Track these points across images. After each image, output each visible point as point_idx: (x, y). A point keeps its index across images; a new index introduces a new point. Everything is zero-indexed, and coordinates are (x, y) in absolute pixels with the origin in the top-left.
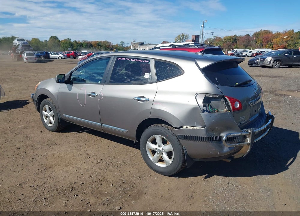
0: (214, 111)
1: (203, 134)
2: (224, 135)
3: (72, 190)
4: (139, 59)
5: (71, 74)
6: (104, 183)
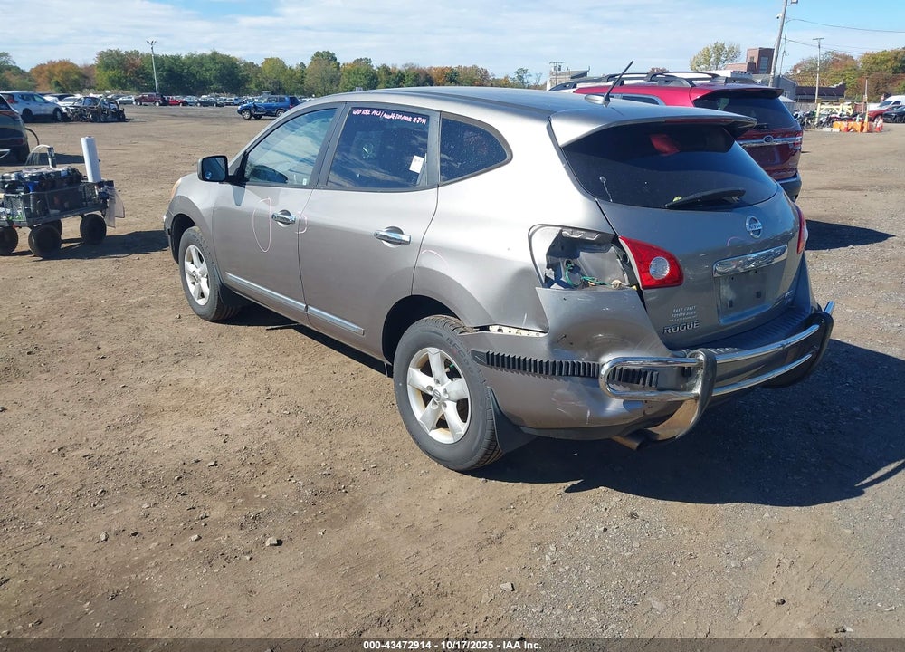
0: (585, 284)
1: (541, 352)
2: (607, 362)
3: (179, 479)
4: (403, 113)
5: (245, 156)
6: (271, 470)
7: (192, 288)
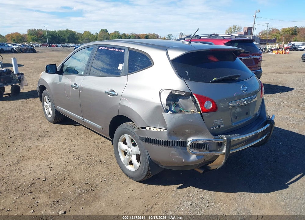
0: (181, 111)
1: (165, 137)
2: (190, 140)
3: (30, 186)
4: (116, 48)
5: (63, 64)
6: (66, 182)
7: (46, 111)
